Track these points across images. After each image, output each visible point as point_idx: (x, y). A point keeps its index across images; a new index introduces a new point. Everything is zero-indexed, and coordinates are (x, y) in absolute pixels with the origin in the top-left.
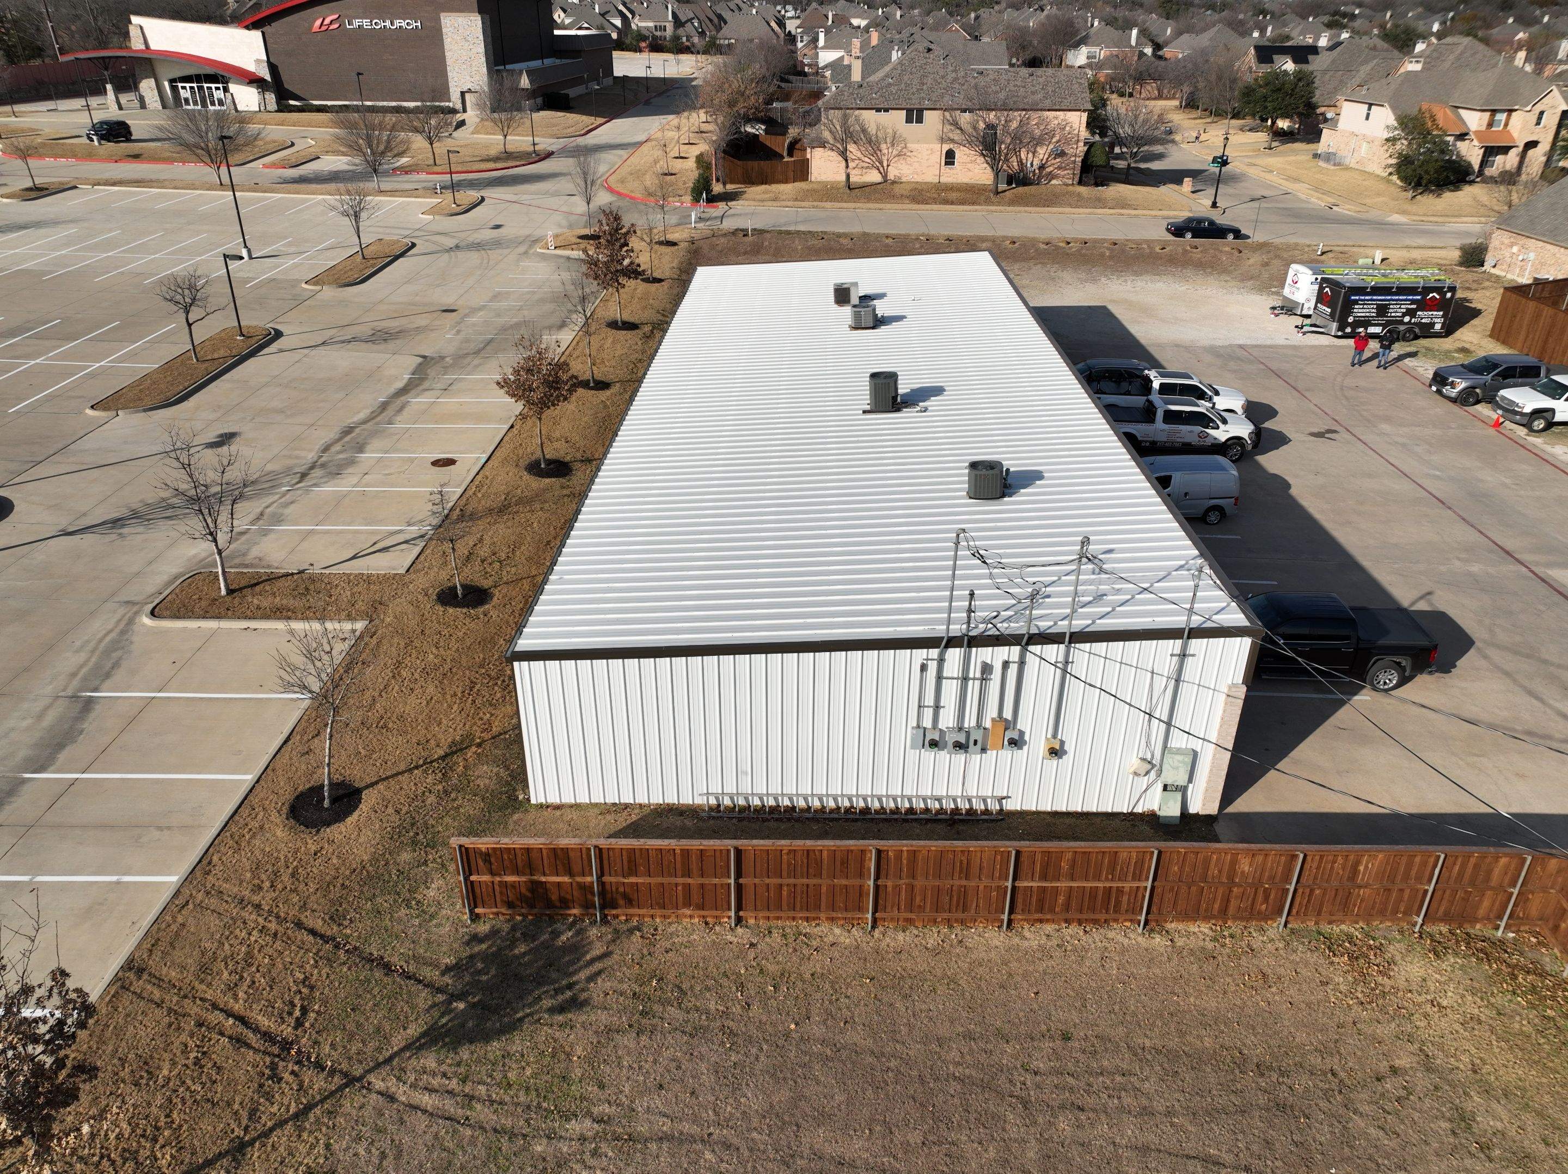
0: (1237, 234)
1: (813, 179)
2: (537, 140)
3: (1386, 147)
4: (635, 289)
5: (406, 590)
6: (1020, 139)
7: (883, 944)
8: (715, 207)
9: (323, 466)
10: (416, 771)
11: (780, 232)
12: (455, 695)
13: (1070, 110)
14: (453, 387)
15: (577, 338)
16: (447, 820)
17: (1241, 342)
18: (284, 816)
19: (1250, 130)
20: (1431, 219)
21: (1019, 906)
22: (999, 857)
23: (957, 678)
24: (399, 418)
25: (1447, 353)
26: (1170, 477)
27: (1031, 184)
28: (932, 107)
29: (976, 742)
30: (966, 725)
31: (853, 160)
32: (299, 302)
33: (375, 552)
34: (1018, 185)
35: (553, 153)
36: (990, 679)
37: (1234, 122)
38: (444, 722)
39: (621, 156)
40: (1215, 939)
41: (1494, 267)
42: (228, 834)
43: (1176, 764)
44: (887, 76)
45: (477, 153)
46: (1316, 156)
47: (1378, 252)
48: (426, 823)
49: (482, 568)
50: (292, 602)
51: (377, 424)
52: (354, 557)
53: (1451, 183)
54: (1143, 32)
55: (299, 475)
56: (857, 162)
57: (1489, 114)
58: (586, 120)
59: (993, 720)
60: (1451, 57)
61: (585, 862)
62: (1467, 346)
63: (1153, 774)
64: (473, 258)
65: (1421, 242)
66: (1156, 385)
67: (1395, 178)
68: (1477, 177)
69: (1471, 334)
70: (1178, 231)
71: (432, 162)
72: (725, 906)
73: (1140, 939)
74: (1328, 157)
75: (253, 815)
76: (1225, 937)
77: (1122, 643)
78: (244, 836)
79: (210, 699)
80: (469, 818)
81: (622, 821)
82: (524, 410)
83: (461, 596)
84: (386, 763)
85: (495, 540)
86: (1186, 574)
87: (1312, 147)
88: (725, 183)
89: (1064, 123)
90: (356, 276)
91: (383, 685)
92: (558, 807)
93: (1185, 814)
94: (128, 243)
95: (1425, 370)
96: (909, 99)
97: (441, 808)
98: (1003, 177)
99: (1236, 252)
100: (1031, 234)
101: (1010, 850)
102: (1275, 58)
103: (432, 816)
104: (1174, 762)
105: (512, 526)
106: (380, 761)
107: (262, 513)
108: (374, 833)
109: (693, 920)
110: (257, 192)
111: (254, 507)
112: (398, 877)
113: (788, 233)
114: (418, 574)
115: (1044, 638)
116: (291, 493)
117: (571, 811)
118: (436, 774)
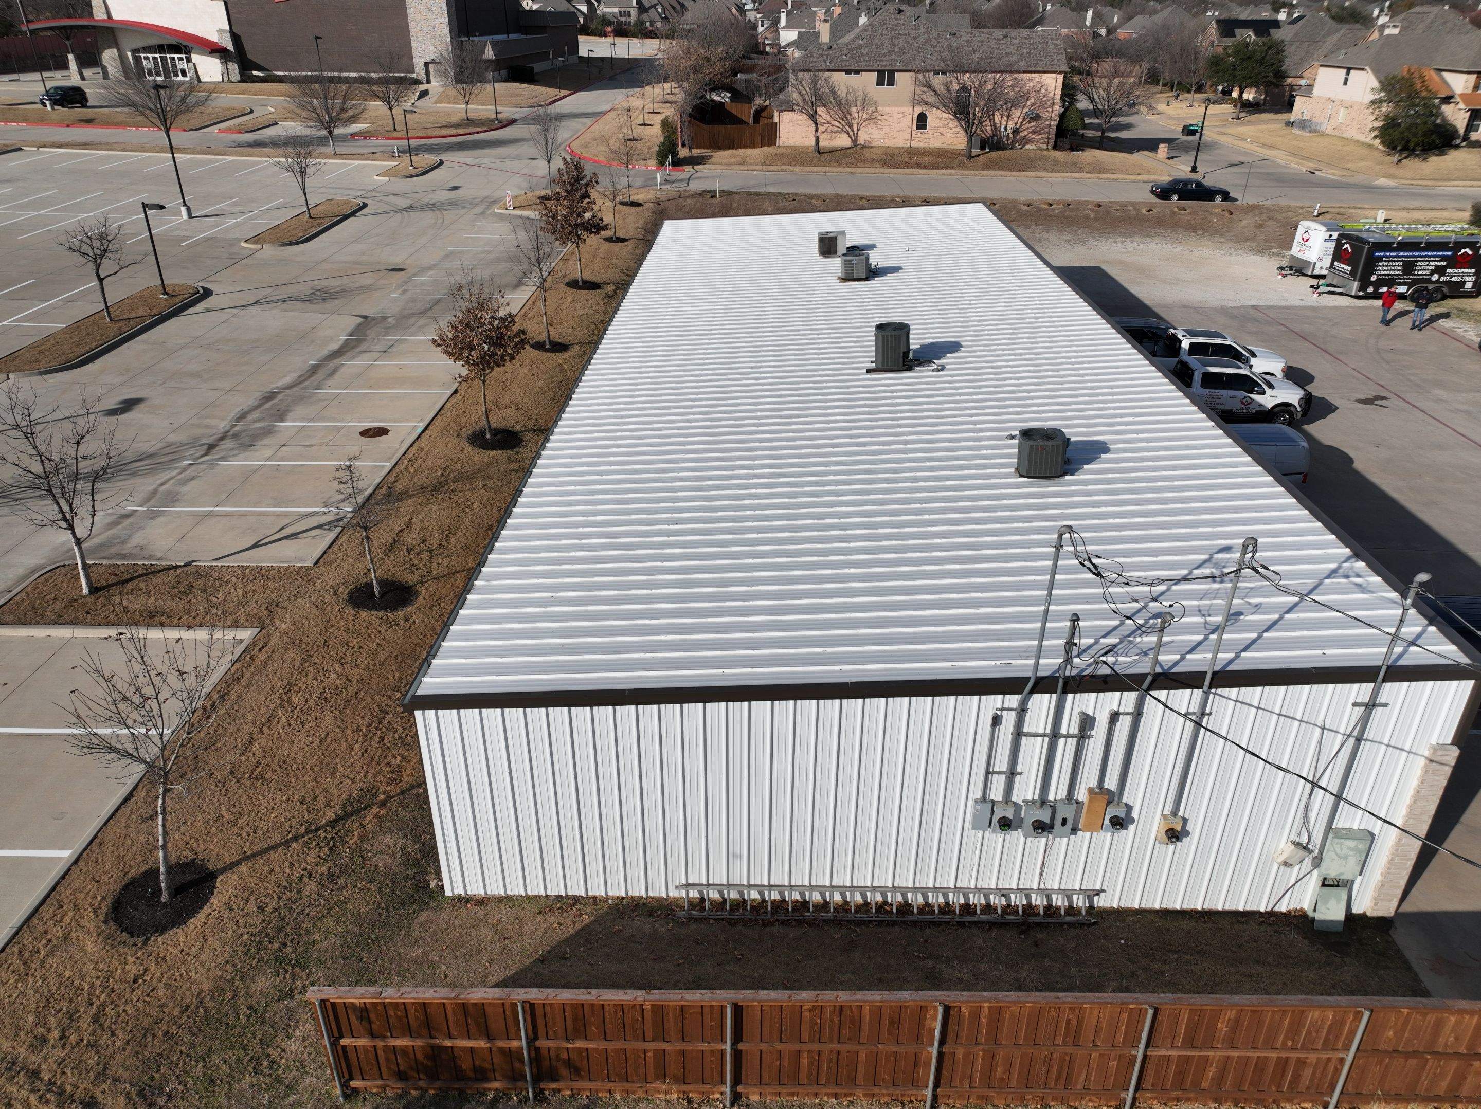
0: (1226, 196)
1: (781, 144)
2: (499, 109)
3: (1370, 110)
4: (598, 249)
5: (311, 588)
6: (993, 103)
8: (681, 171)
9: (235, 436)
10: (294, 845)
11: (749, 194)
12: (359, 729)
13: (1045, 72)
14: (394, 349)
15: (534, 297)
16: (329, 922)
17: (1253, 303)
18: (102, 918)
19: (1213, 103)
20: (1420, 182)
21: (1152, 1080)
22: (1126, 1016)
23: (1043, 735)
24: (329, 383)
27: (1004, 149)
28: (904, 68)
29: (1064, 822)
30: (1051, 797)
31: (822, 124)
32: (236, 260)
33: (280, 540)
34: (991, 150)
35: (515, 121)
36: (1091, 737)
37: (1197, 96)
38: (340, 768)
39: (584, 124)
42: (16, 949)
43: (1345, 851)
44: (857, 37)
45: (438, 120)
46: (1290, 124)
47: (1375, 212)
48: (298, 927)
49: (407, 559)
50: (169, 603)
51: (305, 389)
52: (255, 546)
53: (1436, 147)
54: (1098, 16)
55: (205, 447)
56: (826, 126)
57: (1475, 76)
58: (551, 92)
59: (1091, 791)
60: (1420, 26)
61: (510, 1021)
63: (1308, 863)
64: (428, 218)
65: (1417, 204)
66: (1185, 344)
67: (1377, 142)
68: (1463, 142)
70: (1163, 193)
71: (391, 128)
72: (717, 1078)
74: (1303, 125)
75: (58, 918)
78: (38, 952)
79: (40, 735)
80: (358, 919)
81: (570, 924)
82: (465, 372)
83: (377, 595)
84: (255, 833)
85: (427, 524)
86: (1346, 584)
87: (1284, 116)
88: (691, 148)
89: (1039, 86)
90: (300, 235)
91: (266, 716)
92: (481, 901)
93: (1350, 917)
94: (64, 202)
95: (1466, 331)
96: (880, 61)
97: (322, 902)
98: (977, 141)
99: (1227, 214)
100: (1011, 196)
101: (1144, 1006)
102: (1238, 31)
103: (308, 915)
104: (1341, 850)
105: (448, 508)
106: (247, 829)
107: (155, 492)
108: (224, 944)
109: (668, 1097)
110: (209, 154)
111: (146, 484)
112: (248, 1019)
113: (758, 194)
114: (329, 567)
115: (1172, 680)
116: (193, 468)
117: (500, 908)
118: (321, 848)
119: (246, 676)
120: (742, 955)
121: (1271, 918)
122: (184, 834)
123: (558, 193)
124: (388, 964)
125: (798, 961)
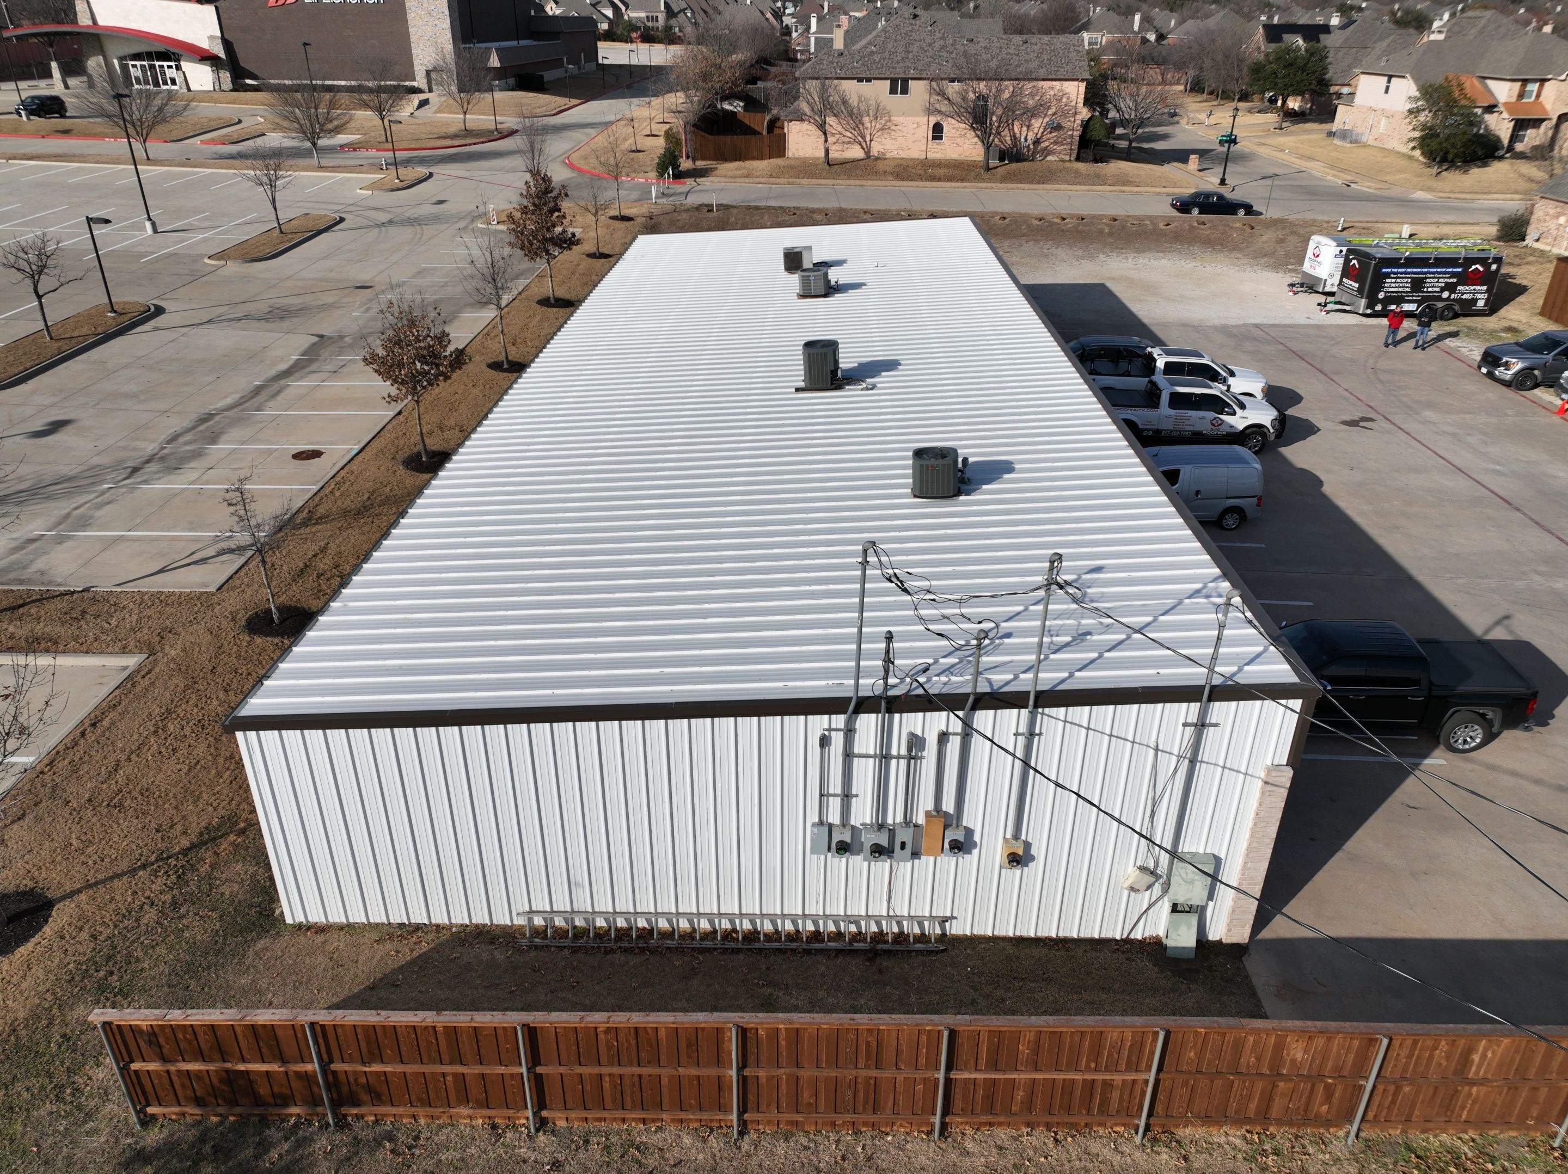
0: (1249, 209)
1: (790, 155)
2: (499, 118)
3: (1408, 120)
4: (578, 265)
5: (209, 614)
6: (1015, 110)
7: (754, 1161)
8: (681, 183)
9: (163, 459)
10: (141, 873)
11: (749, 208)
13: (1066, 80)
14: (345, 369)
16: (162, 950)
17: (1256, 321)
19: (1259, 112)
20: (1459, 196)
21: (958, 1103)
22: (925, 1038)
23: (874, 757)
24: (270, 404)
25: (1493, 333)
26: (1178, 471)
27: (1025, 160)
28: (918, 76)
29: (903, 845)
30: (890, 821)
31: (833, 135)
32: (195, 277)
33: (189, 564)
34: (1011, 161)
35: (517, 131)
36: (922, 758)
37: (1242, 105)
38: (205, 796)
39: (588, 134)
40: (1250, 1158)
41: (1537, 240)
43: (1190, 875)
44: (870, 43)
45: (435, 130)
46: (1331, 134)
47: (1406, 226)
48: (130, 955)
49: (316, 584)
50: (58, 629)
51: (243, 410)
52: (161, 571)
53: (1479, 158)
54: (1146, 20)
55: (129, 470)
56: (837, 136)
57: (1519, 84)
58: (560, 101)
59: (928, 814)
60: (1472, 31)
61: (300, 1044)
62: (1515, 325)
63: (1157, 889)
64: (406, 233)
65: (1450, 218)
66: (1160, 364)
67: (1417, 153)
68: (1507, 153)
69: (1518, 312)
70: (1184, 206)
71: (383, 139)
73: (1138, 1154)
74: (1344, 135)
76: (1264, 1153)
77: (1111, 707)
80: (193, 947)
81: (407, 952)
82: (394, 391)
83: (276, 621)
84: (103, 861)
85: (343, 548)
86: (1205, 603)
87: (1326, 127)
88: (694, 160)
89: (1060, 94)
90: (267, 251)
91: (137, 744)
92: (321, 929)
93: (1203, 943)
94: (24, 216)
95: (1471, 350)
96: (893, 68)
97: (160, 930)
98: (994, 152)
99: (1248, 229)
100: (1023, 210)
101: (940, 1028)
102: (1285, 36)
103: (142, 943)
104: (1187, 874)
105: (368, 532)
106: (95, 857)
107: (68, 516)
108: (48, 971)
109: (474, 1123)
110: (187, 166)
111: (61, 508)
112: (60, 1047)
113: (757, 208)
114: (231, 593)
115: (998, 699)
116: (113, 491)
117: (339, 936)
118: (169, 876)
119: (123, 703)
120: (578, 983)
121: (1126, 946)
122: (27, 863)
123: (526, 207)
124: (214, 992)
125: (634, 989)
